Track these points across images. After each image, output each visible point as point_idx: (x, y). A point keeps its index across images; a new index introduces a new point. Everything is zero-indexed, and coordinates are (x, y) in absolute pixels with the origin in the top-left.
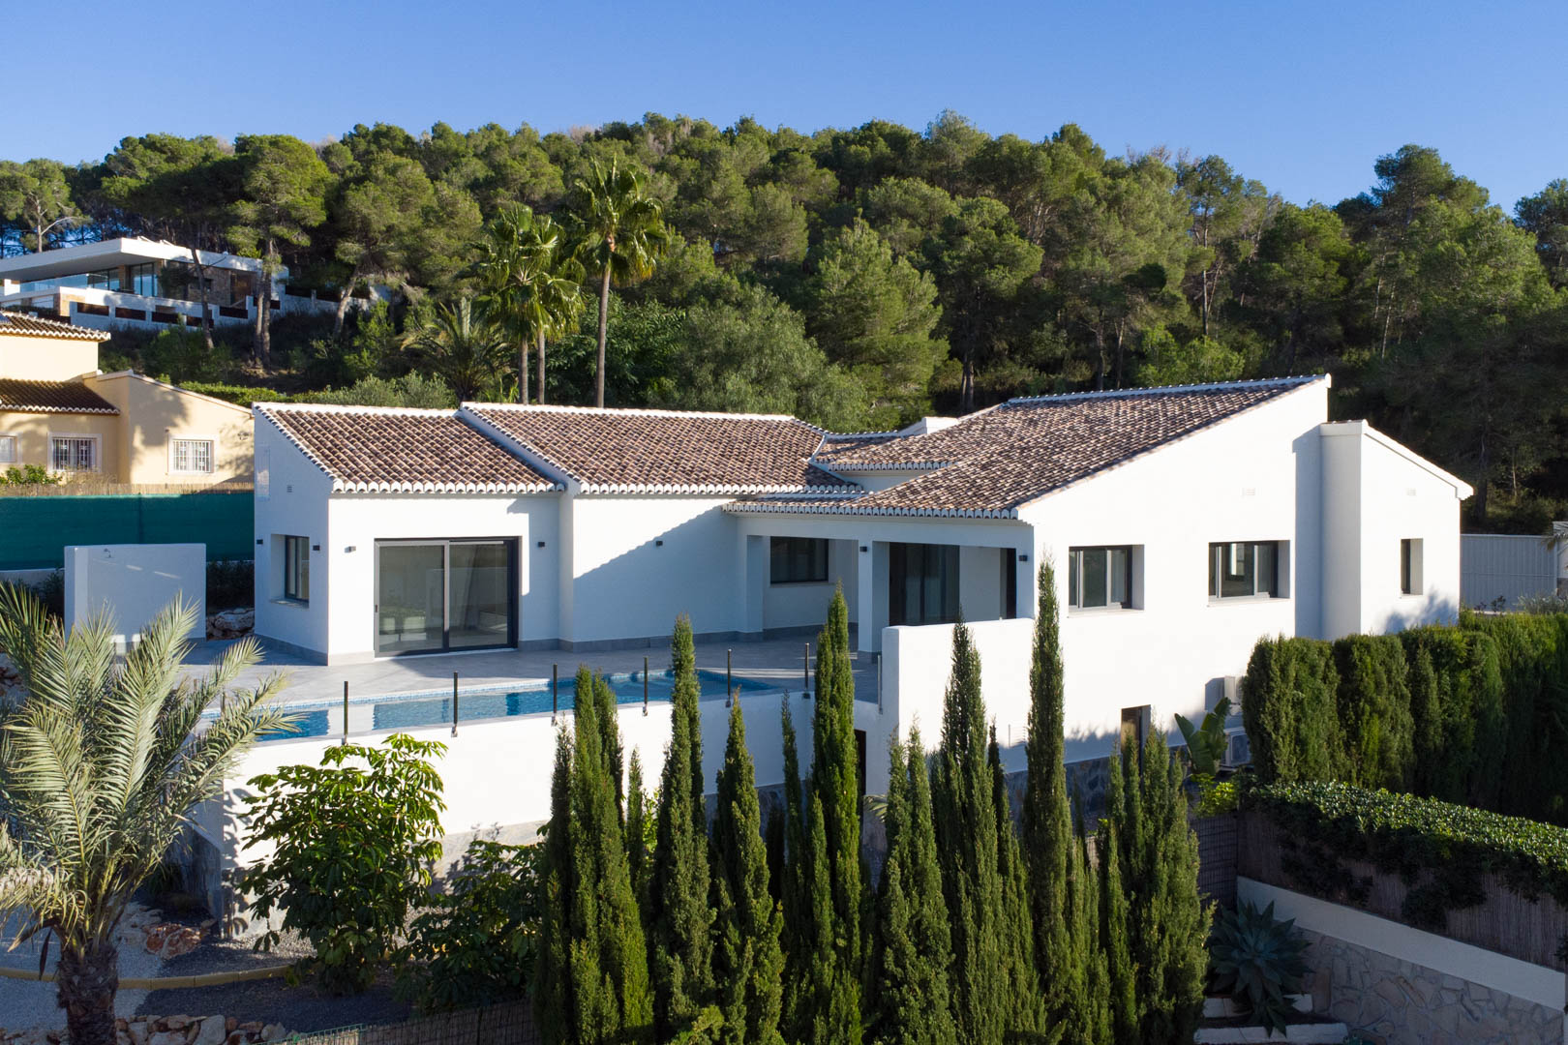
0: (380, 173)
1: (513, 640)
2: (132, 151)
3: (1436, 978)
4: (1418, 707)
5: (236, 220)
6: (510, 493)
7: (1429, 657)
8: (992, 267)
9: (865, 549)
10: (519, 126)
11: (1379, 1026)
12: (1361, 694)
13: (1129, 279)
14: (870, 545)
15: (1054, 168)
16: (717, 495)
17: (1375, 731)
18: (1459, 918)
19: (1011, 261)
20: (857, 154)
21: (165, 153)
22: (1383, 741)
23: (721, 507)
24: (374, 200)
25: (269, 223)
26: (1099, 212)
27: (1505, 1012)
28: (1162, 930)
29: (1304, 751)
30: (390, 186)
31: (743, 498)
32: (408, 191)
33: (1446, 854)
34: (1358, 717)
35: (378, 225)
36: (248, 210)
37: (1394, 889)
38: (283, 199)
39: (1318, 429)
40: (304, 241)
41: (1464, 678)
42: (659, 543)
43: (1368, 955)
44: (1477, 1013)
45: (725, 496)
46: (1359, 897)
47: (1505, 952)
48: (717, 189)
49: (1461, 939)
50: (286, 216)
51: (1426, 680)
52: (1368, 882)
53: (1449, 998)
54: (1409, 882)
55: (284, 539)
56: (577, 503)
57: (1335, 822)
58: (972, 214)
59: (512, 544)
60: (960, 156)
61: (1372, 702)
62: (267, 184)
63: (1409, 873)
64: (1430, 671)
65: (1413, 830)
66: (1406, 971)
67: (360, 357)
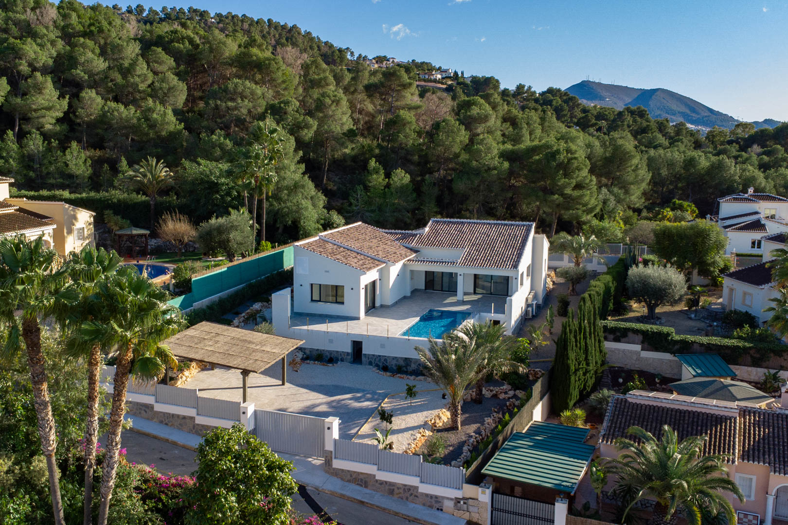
1: (374, 306)
8: (302, 129)
14: (462, 274)
15: (278, 69)
18: (623, 340)
19: (307, 126)
23: (404, 263)
26: (333, 107)
27: (631, 353)
31: (409, 260)
33: (623, 330)
37: (612, 337)
39: (534, 235)
42: (398, 275)
47: (631, 344)
49: (623, 343)
52: (606, 336)
53: (621, 352)
54: (614, 336)
55: (311, 285)
58: (288, 106)
59: (375, 281)
67: (7, 161)
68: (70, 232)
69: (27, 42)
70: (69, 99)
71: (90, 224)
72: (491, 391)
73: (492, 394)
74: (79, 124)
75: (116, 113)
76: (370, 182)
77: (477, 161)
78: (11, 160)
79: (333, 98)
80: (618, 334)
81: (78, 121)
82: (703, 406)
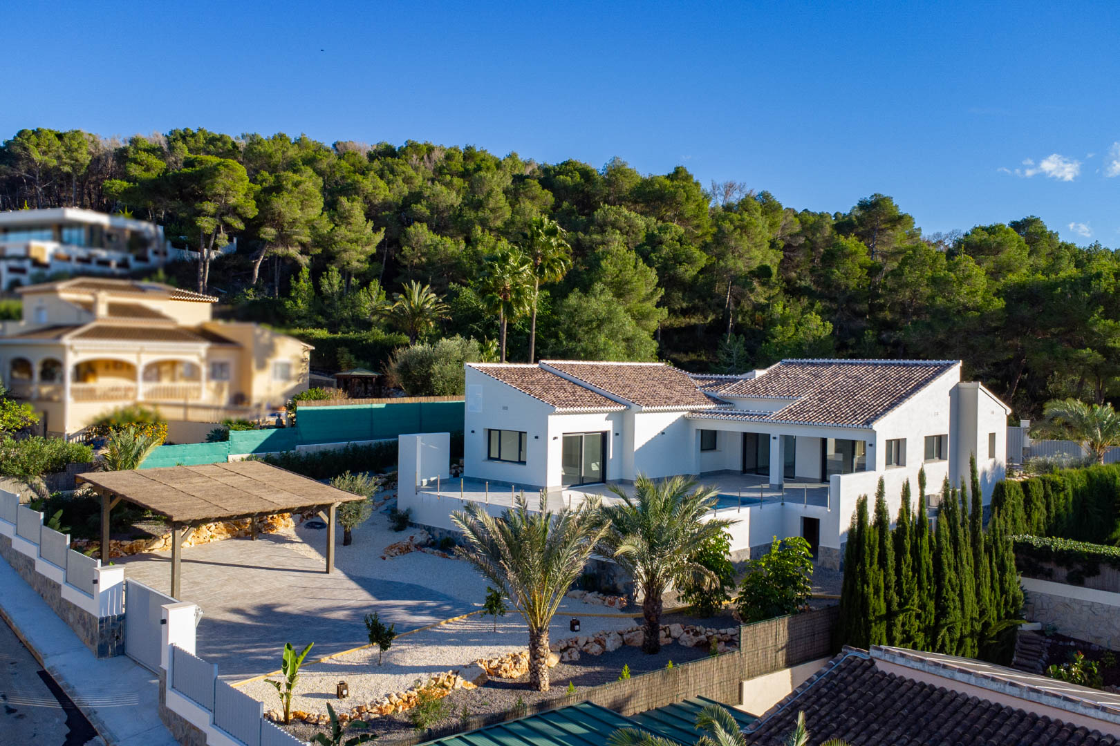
0: (290, 186)
1: (603, 479)
2: (27, 139)
3: (1080, 602)
4: (1048, 508)
5: (201, 213)
6: (607, 412)
7: (1050, 487)
8: (680, 264)
9: (775, 438)
10: (298, 136)
11: (1055, 622)
12: (1032, 502)
13: (751, 272)
14: (778, 437)
15: (688, 199)
16: (682, 411)
17: (1036, 516)
18: (1089, 580)
19: (690, 260)
20: (564, 181)
21: (142, 165)
22: (1039, 519)
23: (684, 416)
24: (288, 203)
25: (223, 214)
26: (736, 234)
27: (1108, 611)
28: (1009, 584)
29: (1015, 523)
30: (296, 194)
31: (693, 411)
32: (306, 197)
33: (1086, 558)
34: (1031, 510)
35: (288, 217)
36: (210, 207)
37: (1063, 572)
38: (232, 201)
39: (957, 384)
40: (241, 226)
41: (1061, 495)
42: (663, 433)
43: (1050, 597)
44: (1096, 612)
45: (685, 410)
46: (1048, 576)
47: (1108, 590)
48: (492, 204)
49: (1090, 587)
50: (234, 211)
51: (1049, 495)
52: (1051, 570)
53: (1085, 609)
54: (1068, 570)
55: (487, 432)
56: (637, 416)
57: (1040, 549)
58: (666, 233)
59: (604, 435)
60: (627, 185)
61: (1035, 505)
62: (222, 192)
63: (1069, 566)
64: (1050, 492)
65: (1072, 550)
66: (1067, 601)
67: (295, 302)
68: (262, 366)
69: (370, 176)
70: (385, 232)
71: (303, 361)
72: (697, 634)
73: (696, 640)
74: (405, 266)
75: (441, 247)
76: (774, 337)
77: (944, 297)
78: (299, 301)
79: (737, 223)
80: (1079, 567)
81: (406, 263)
82: (1062, 703)
